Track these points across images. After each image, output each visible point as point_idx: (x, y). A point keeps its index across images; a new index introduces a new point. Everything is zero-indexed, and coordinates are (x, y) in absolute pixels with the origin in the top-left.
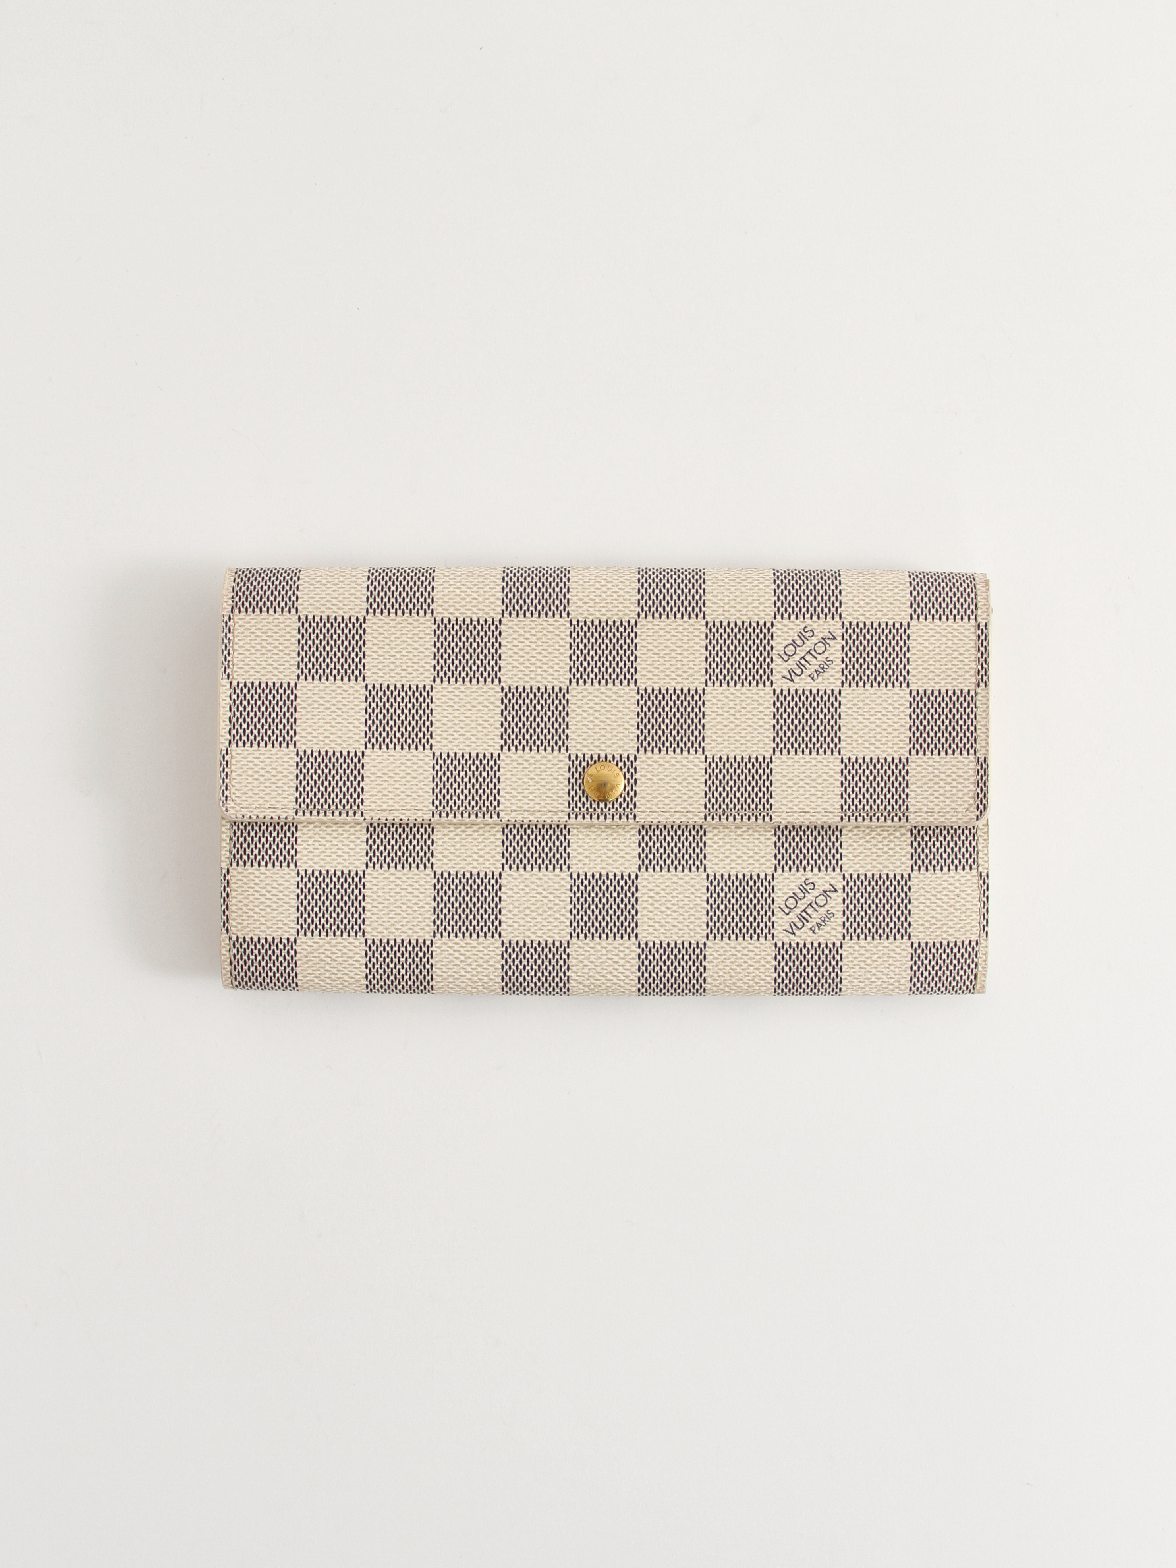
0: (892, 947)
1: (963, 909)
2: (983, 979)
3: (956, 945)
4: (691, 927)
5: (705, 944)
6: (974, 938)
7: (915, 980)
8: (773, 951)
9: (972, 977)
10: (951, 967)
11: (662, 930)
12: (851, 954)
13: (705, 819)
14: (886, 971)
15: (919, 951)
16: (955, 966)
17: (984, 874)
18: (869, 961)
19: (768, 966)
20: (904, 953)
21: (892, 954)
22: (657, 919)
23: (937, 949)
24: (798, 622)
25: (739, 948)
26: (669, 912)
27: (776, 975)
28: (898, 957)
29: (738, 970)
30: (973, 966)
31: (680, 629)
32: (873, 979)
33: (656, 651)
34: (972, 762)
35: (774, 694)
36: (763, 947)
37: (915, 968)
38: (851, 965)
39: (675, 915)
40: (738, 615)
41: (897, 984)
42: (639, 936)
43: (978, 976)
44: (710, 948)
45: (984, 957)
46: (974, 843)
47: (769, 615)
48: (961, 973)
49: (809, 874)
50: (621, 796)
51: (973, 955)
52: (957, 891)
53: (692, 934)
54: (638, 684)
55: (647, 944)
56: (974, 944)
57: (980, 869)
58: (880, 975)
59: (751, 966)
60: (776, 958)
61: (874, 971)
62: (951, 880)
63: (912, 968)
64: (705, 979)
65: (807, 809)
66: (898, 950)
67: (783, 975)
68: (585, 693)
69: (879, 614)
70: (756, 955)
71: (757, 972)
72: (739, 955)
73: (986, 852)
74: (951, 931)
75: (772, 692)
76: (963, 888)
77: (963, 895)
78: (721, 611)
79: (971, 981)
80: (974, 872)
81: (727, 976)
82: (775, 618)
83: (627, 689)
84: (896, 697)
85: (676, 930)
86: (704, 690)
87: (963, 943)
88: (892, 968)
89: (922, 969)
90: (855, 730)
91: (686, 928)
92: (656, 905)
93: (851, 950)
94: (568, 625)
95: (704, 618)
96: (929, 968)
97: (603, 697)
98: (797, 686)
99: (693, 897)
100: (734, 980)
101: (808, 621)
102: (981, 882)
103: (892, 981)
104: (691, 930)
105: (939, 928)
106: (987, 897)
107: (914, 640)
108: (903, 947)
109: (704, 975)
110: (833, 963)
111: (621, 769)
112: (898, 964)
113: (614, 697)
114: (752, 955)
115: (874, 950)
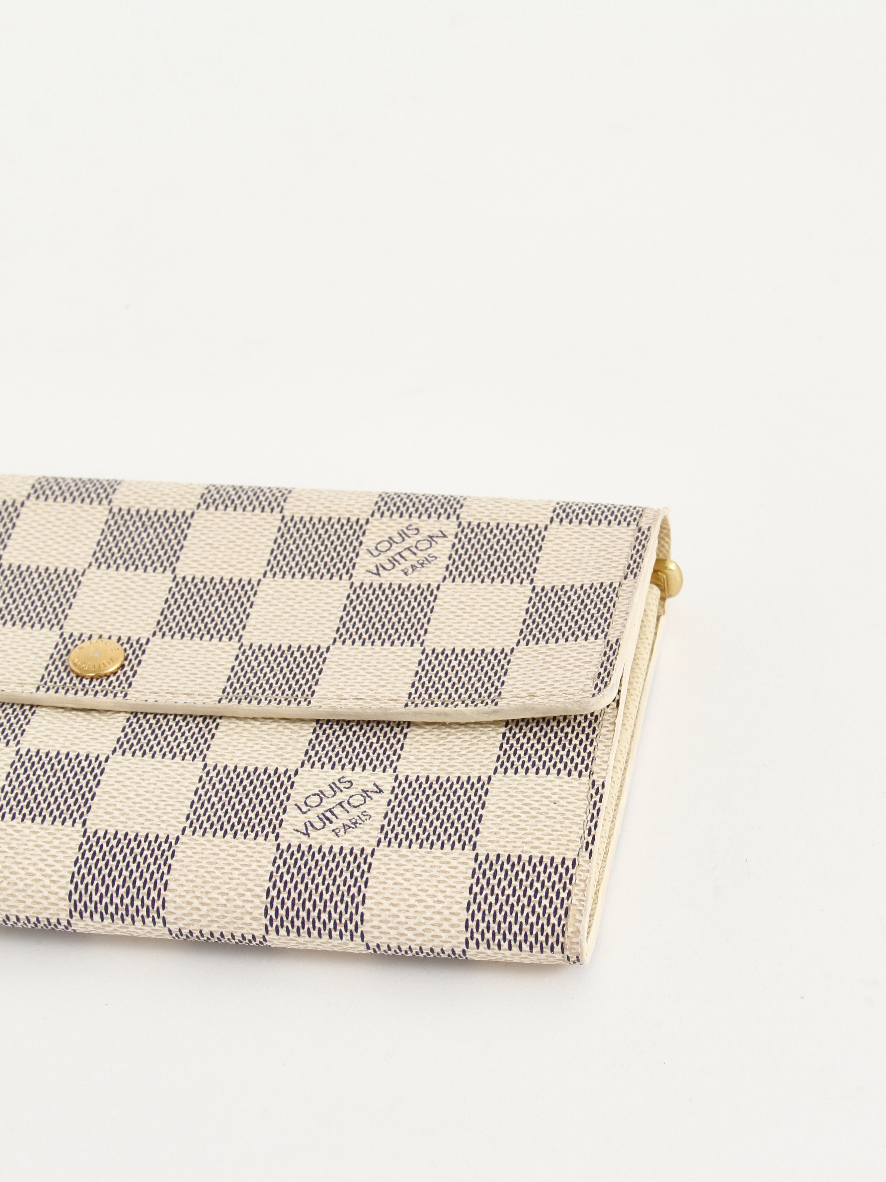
0: (446, 858)
1: (560, 818)
2: (578, 917)
3: (541, 862)
4: (165, 818)
5: (178, 839)
6: (570, 856)
7: (474, 907)
8: (273, 853)
9: (561, 912)
10: (530, 892)
11: (123, 819)
12: (385, 864)
13: (220, 701)
14: (432, 891)
15: (486, 866)
16: (536, 891)
17: (598, 784)
18: (408, 875)
19: (261, 871)
20: (462, 868)
21: (445, 867)
22: (119, 806)
23: (513, 865)
24: (401, 520)
25: (225, 846)
26: (138, 799)
27: (271, 885)
28: (453, 872)
29: (218, 873)
30: (563, 895)
31: (247, 522)
32: (412, 901)
33: (210, 541)
34: (600, 645)
35: (351, 587)
36: (259, 848)
37: (476, 889)
38: (382, 878)
39: (145, 804)
40: (326, 511)
41: (446, 912)
42: (88, 822)
43: (571, 913)
44: (183, 843)
45: (582, 885)
46: (590, 749)
47: (365, 512)
48: (546, 902)
49: (348, 773)
50: (115, 673)
51: (566, 879)
52: (555, 798)
53: (163, 826)
54: (177, 572)
55: (96, 833)
56: (569, 863)
57: (594, 777)
58: (423, 896)
59: (236, 869)
60: (274, 862)
61: (414, 889)
62: (549, 785)
63: (471, 889)
64: (166, 884)
65: (361, 696)
66: (454, 863)
67: (280, 885)
68: (105, 577)
69: (510, 517)
70: (248, 856)
71: (243, 879)
72: (223, 855)
73: (606, 759)
74: (537, 843)
75: (349, 585)
76: (564, 794)
77: (562, 802)
78: (305, 506)
79: (560, 919)
80: (585, 779)
81: (199, 881)
82: (372, 515)
83: (160, 576)
84: (512, 593)
85: (141, 820)
86: (260, 581)
87: (552, 859)
88: (442, 886)
89: (487, 891)
90: (449, 623)
91: (156, 819)
92: (124, 790)
93: (385, 860)
94: (107, 512)
95: (281, 512)
96: (497, 891)
97: (127, 582)
98: (382, 580)
99: (177, 786)
100: (208, 888)
101: (415, 520)
102: (593, 792)
103: (439, 907)
104: (163, 821)
105: (521, 838)
106: (599, 810)
107: (550, 541)
108: (463, 859)
109: (166, 877)
110: (357, 874)
111: (125, 650)
112: (451, 882)
113: (141, 583)
114: (240, 856)
115: (420, 861)
